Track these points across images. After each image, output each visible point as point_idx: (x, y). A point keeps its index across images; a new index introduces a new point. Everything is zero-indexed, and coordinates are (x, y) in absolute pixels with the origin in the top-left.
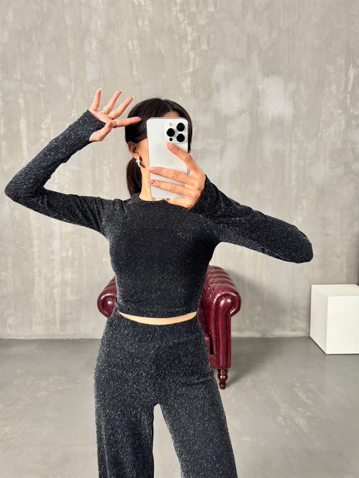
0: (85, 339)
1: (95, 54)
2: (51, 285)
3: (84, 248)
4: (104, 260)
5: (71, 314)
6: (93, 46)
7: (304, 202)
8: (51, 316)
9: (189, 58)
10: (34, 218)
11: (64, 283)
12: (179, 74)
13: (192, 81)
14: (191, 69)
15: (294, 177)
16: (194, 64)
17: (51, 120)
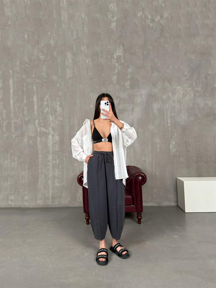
0: (65, 207)
1: (71, 65)
3: (64, 159)
4: (75, 165)
5: (57, 193)
6: (70, 62)
8: (47, 195)
9: (115, 66)
11: (54, 177)
12: (111, 74)
13: (117, 77)
15: (169, 121)
16: (118, 69)
17: (49, 96)
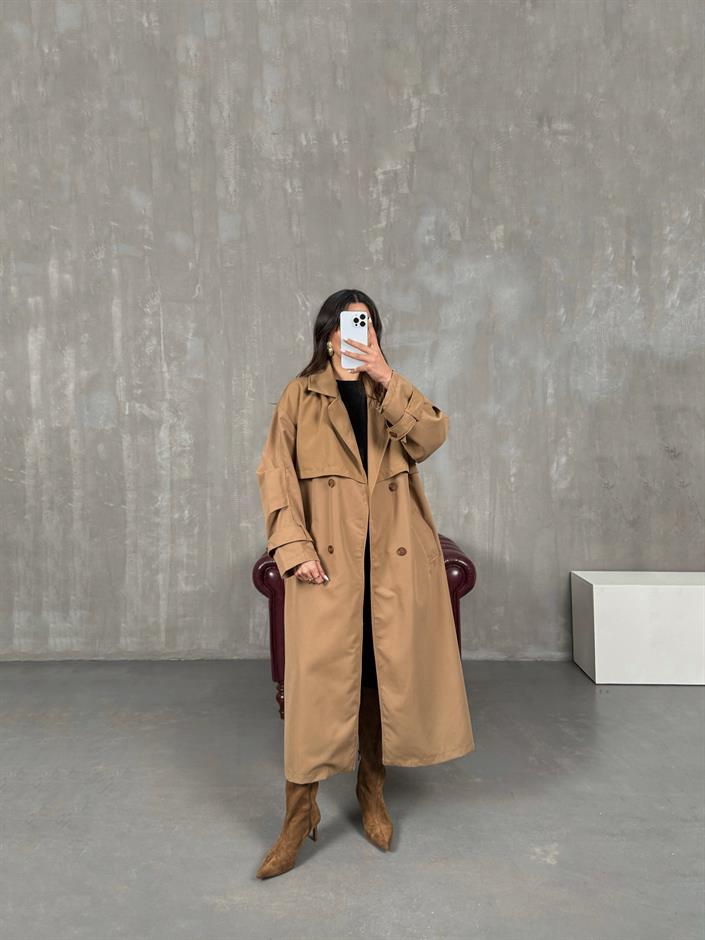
0: (208, 661)
1: (234, 199)
2: (154, 566)
3: (208, 504)
5: (184, 616)
6: (231, 189)
7: (569, 433)
8: (151, 620)
9: (381, 205)
10: (129, 456)
11: (175, 564)
12: (365, 231)
13: (384, 242)
14: (384, 224)
15: (550, 391)
16: (388, 217)
17: (162, 301)
